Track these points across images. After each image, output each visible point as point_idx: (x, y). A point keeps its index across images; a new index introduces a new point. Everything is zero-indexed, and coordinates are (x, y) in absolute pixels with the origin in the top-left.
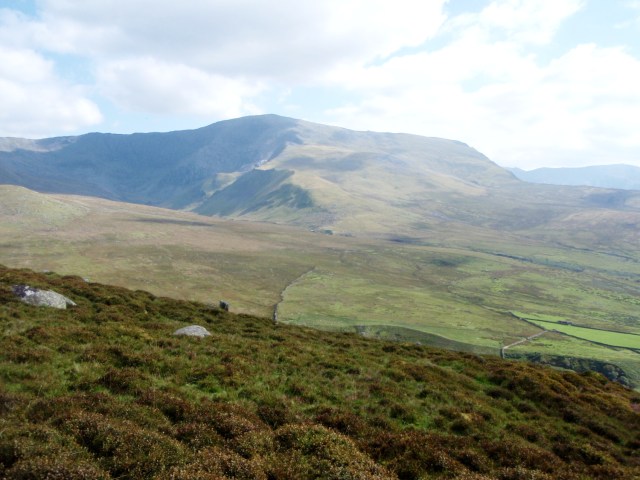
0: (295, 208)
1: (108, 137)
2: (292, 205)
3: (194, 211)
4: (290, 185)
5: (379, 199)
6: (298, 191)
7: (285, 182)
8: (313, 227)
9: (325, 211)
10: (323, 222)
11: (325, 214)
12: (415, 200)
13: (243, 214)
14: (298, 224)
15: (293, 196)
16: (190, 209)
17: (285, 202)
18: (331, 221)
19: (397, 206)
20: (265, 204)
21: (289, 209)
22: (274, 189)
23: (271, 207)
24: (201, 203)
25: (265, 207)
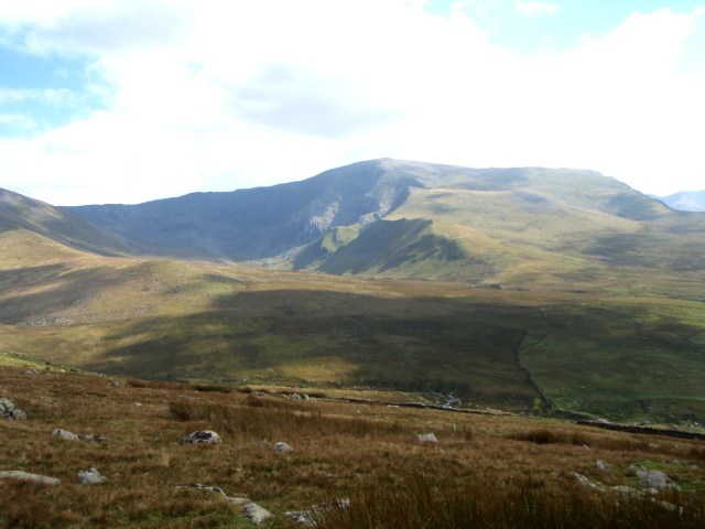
0: (444, 261)
1: (210, 196)
2: (440, 258)
3: (321, 269)
4: (431, 237)
5: (529, 244)
6: (442, 241)
7: (425, 232)
8: (474, 282)
9: (480, 262)
10: (482, 275)
11: (481, 265)
12: (567, 242)
13: (382, 270)
14: (453, 280)
15: (438, 248)
16: (313, 268)
17: (430, 254)
18: (492, 274)
19: (551, 250)
20: (406, 258)
21: (437, 262)
22: (414, 242)
23: (414, 261)
24: (325, 261)
25: (407, 263)
